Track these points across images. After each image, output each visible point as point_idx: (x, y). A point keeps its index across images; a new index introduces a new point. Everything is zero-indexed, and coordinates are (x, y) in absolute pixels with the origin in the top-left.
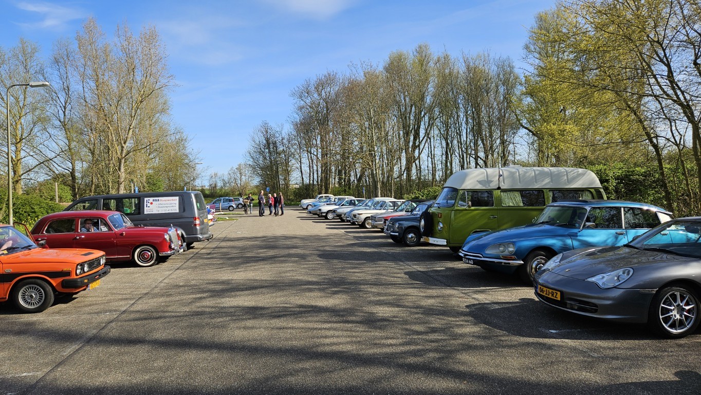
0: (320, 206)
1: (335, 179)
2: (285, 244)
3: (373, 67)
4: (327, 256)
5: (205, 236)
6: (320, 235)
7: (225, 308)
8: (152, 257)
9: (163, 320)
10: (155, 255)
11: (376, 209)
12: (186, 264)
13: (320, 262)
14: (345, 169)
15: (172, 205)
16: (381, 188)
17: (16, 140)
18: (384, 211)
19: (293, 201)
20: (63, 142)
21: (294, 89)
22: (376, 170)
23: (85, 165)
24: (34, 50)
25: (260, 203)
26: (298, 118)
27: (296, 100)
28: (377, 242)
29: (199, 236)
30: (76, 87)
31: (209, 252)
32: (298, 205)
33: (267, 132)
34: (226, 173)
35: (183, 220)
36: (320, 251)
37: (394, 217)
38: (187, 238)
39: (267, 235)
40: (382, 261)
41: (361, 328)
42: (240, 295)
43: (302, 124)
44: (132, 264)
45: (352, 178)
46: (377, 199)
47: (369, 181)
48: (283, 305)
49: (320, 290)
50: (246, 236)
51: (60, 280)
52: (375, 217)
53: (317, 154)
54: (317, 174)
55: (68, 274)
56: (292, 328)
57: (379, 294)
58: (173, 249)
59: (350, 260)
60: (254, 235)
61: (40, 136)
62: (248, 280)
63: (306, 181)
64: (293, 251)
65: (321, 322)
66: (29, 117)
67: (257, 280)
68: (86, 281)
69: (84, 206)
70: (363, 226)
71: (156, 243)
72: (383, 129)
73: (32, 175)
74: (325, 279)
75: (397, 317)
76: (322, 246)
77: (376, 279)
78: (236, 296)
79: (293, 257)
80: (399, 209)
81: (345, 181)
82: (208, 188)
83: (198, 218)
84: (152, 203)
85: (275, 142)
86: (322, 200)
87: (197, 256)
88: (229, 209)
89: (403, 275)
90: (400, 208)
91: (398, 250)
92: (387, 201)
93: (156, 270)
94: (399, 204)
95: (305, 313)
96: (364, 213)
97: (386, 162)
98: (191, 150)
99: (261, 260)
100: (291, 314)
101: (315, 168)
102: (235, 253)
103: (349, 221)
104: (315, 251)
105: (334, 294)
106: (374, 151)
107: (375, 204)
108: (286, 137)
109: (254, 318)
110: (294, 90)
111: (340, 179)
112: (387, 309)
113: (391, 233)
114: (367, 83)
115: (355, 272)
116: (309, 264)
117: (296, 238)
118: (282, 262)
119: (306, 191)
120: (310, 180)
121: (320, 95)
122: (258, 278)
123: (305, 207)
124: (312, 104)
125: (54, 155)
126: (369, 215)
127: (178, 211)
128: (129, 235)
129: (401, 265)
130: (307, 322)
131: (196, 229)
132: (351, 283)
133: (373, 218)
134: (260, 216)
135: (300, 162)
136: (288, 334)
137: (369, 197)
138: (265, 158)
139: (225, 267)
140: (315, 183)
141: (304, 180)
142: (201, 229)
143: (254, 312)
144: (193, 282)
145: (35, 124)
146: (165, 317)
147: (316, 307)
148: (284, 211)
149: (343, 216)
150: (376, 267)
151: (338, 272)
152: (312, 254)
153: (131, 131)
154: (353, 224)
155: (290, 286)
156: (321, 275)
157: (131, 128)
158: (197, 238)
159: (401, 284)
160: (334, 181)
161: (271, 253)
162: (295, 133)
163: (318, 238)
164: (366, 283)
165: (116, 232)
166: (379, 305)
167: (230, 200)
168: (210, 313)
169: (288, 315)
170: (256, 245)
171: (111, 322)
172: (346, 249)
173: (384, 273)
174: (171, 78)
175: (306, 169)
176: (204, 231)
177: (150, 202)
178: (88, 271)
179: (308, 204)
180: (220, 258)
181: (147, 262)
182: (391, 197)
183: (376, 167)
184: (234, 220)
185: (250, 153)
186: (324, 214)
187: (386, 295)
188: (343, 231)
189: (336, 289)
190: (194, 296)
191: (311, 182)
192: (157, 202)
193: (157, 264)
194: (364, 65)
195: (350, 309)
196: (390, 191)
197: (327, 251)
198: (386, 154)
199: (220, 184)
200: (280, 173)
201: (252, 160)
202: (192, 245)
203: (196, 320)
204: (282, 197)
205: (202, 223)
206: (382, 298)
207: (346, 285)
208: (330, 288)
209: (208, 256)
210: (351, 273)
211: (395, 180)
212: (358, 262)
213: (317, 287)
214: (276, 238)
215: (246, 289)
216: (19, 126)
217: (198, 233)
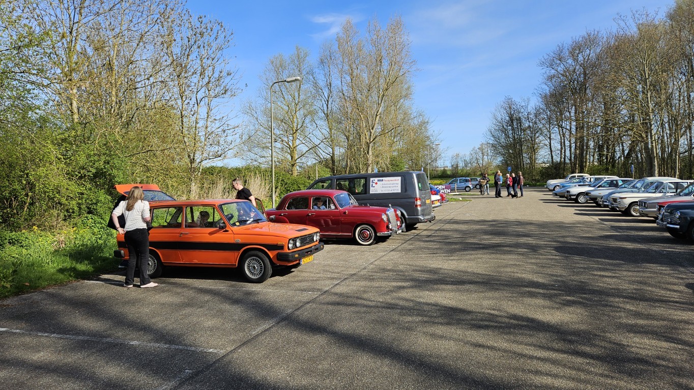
0: (570, 187)
1: (593, 156)
2: (515, 231)
3: (650, 15)
4: (567, 250)
5: (427, 217)
6: (565, 221)
7: (420, 303)
8: (370, 238)
9: (353, 309)
10: (373, 234)
11: (647, 192)
12: (403, 246)
13: (554, 257)
14: (608, 143)
15: (393, 185)
16: (659, 165)
17: (293, 130)
18: (661, 195)
19: (538, 181)
20: (326, 131)
21: (543, 57)
22: (652, 143)
23: (343, 150)
24: (306, 55)
25: (496, 183)
26: (547, 90)
27: (545, 70)
28: (646, 236)
29: (421, 217)
30: (336, 82)
31: (430, 234)
32: (543, 186)
33: (510, 108)
34: (468, 153)
35: (404, 200)
36: (558, 242)
37: (674, 204)
38: (408, 218)
39: (498, 219)
40: (649, 263)
41: (598, 368)
42: (443, 290)
43: (552, 95)
44: (352, 241)
45: (618, 155)
46: (650, 179)
47: (641, 156)
48: (489, 311)
49: (544, 296)
50: (474, 218)
51: (276, 252)
52: (645, 203)
53: (571, 128)
54: (570, 150)
55: (282, 247)
56: (492, 348)
57: (638, 315)
58: (391, 230)
59: (598, 258)
60: (482, 218)
61: (310, 128)
62: (458, 271)
63: (557, 159)
64: (523, 240)
65: (535, 346)
66: (302, 112)
67: (468, 272)
68: (297, 256)
69: (323, 186)
70: (627, 212)
71: (375, 223)
72: (663, 92)
73: (304, 160)
74: (556, 281)
75: (663, 359)
76: (563, 237)
77: (635, 289)
78: (437, 290)
79: (520, 248)
80: (684, 192)
81: (607, 158)
82: (451, 168)
83: (420, 199)
84: (376, 183)
85: (520, 118)
86: (575, 181)
87: (418, 238)
88: (465, 189)
89: (682, 288)
90: (686, 191)
91: (679, 249)
92: (665, 182)
93: (373, 250)
94: (685, 185)
95: (515, 328)
96: (628, 197)
97: (668, 132)
98: (432, 132)
99: (480, 248)
100: (496, 326)
101: (567, 143)
102: (456, 238)
103: (607, 206)
104: (553, 242)
105: (564, 305)
106: (649, 119)
107: (648, 185)
108: (533, 112)
109: (448, 324)
110: (543, 59)
111: (600, 156)
112: (646, 341)
113: (668, 225)
114: (642, 38)
115: (603, 276)
116: (539, 259)
117: (531, 224)
118: (506, 253)
119: (557, 170)
120: (561, 158)
121: (576, 60)
122: (469, 270)
123: (552, 188)
124: (565, 71)
125: (319, 142)
126: (637, 200)
127: (400, 191)
128: (352, 214)
129: (681, 273)
130: (514, 342)
131: (417, 210)
132: (593, 292)
133: (642, 203)
134: (496, 197)
135: (550, 138)
136: (482, 355)
137: (641, 176)
138: (507, 136)
139: (439, 253)
140: (567, 161)
141: (554, 158)
142: (423, 210)
143: (452, 315)
144: (401, 267)
145: (305, 116)
146: (356, 305)
147: (532, 320)
148: (524, 193)
149: (599, 199)
150: (638, 271)
151: (578, 273)
152: (546, 246)
153: (378, 117)
154: (613, 209)
155: (506, 285)
156: (552, 275)
157: (378, 114)
158: (418, 219)
159: (677, 302)
160: (592, 159)
161: (497, 240)
162: (542, 106)
163: (560, 226)
164: (618, 293)
165: (340, 210)
166: (635, 332)
167: (466, 180)
168: (402, 308)
169: (492, 326)
170: (482, 229)
171: (308, 303)
172: (595, 242)
173: (650, 281)
174: (414, 63)
175: (556, 145)
176: (426, 212)
177: (375, 182)
178: (299, 247)
179: (555, 185)
180: (437, 242)
181: (365, 240)
182: (675, 177)
183: (651, 138)
184: (467, 201)
185: (491, 132)
186: (575, 197)
187: (648, 317)
188: (597, 218)
189: (569, 298)
190: (395, 284)
191: (563, 160)
192: (382, 182)
193: (376, 243)
194: (637, 16)
195: (585, 332)
196: (674, 168)
197: (570, 243)
198: (669, 122)
199: (461, 165)
200: (524, 151)
201: (492, 138)
202: (416, 226)
203: (385, 314)
204: (521, 177)
205: (423, 204)
206: (641, 322)
207: (585, 294)
208: (560, 295)
209: (427, 239)
210: (596, 277)
211: (681, 155)
212: (611, 261)
213: (541, 291)
214: (507, 223)
215: (453, 283)
216: (295, 119)
217: (420, 214)
